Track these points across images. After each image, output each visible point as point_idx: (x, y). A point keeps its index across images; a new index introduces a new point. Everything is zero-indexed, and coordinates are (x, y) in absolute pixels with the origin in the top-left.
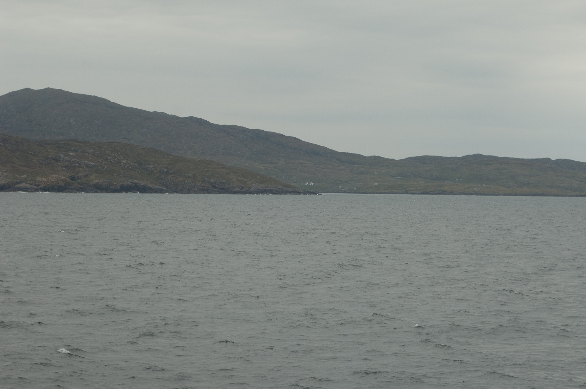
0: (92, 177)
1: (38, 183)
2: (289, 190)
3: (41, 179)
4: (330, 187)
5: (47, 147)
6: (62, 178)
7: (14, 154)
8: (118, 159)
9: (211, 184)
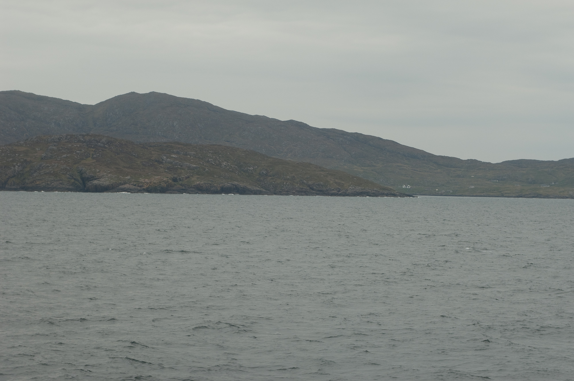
0: (193, 179)
1: (141, 184)
2: (386, 192)
3: (144, 180)
4: (427, 190)
5: (150, 149)
6: (164, 180)
7: (118, 156)
8: (219, 161)
9: (309, 186)
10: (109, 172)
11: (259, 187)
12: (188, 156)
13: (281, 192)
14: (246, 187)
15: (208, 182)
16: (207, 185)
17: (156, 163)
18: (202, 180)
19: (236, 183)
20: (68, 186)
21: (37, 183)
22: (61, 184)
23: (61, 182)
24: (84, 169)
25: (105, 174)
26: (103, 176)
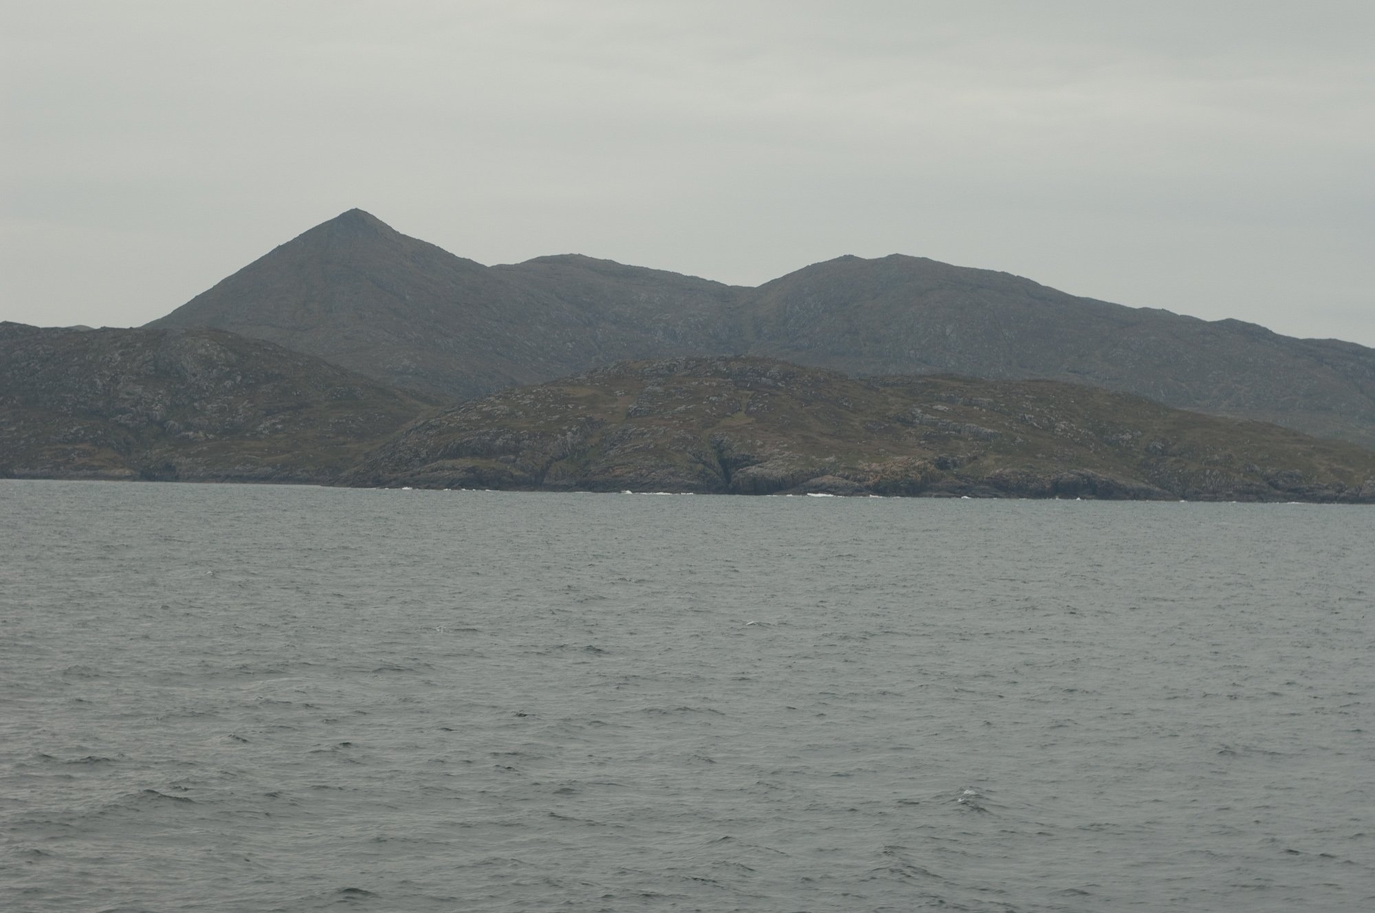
0: (986, 462)
1: (861, 475)
3: (869, 466)
5: (885, 392)
6: (917, 464)
7: (808, 407)
8: (1049, 419)
9: (1267, 478)
10: (786, 445)
11: (1146, 481)
12: (975, 408)
13: (1200, 493)
14: (1112, 481)
15: (1024, 470)
16: (1019, 477)
17: (898, 425)
18: (1008, 465)
19: (1090, 471)
20: (689, 479)
21: (616, 474)
22: (672, 474)
23: (672, 470)
24: (727, 441)
25: (776, 450)
26: (771, 455)
